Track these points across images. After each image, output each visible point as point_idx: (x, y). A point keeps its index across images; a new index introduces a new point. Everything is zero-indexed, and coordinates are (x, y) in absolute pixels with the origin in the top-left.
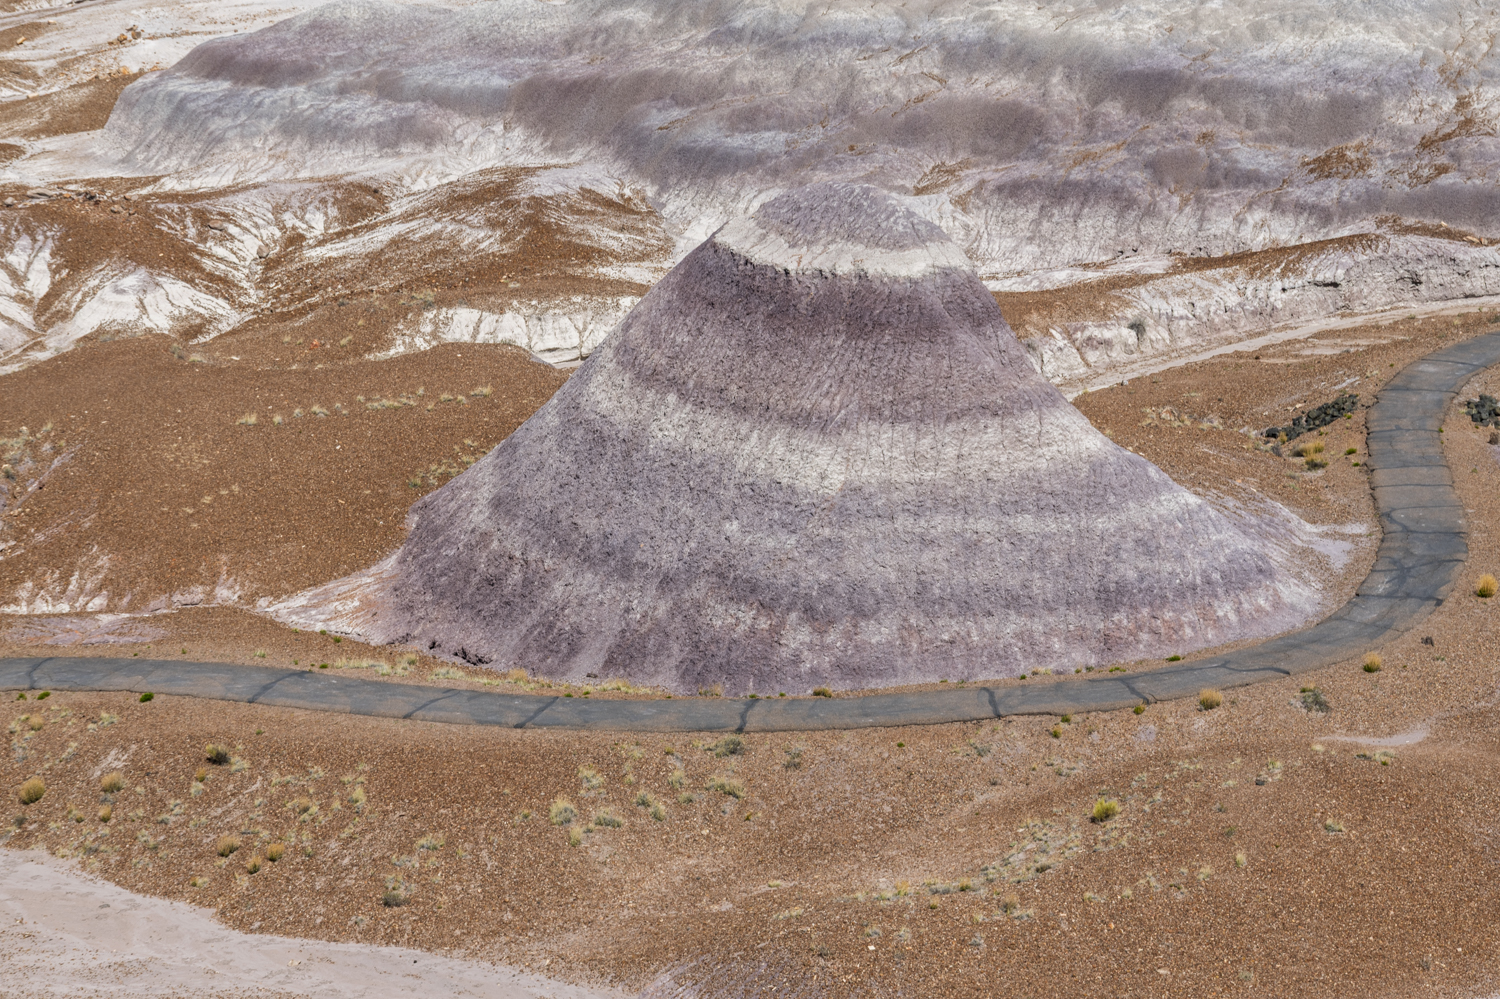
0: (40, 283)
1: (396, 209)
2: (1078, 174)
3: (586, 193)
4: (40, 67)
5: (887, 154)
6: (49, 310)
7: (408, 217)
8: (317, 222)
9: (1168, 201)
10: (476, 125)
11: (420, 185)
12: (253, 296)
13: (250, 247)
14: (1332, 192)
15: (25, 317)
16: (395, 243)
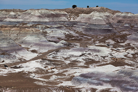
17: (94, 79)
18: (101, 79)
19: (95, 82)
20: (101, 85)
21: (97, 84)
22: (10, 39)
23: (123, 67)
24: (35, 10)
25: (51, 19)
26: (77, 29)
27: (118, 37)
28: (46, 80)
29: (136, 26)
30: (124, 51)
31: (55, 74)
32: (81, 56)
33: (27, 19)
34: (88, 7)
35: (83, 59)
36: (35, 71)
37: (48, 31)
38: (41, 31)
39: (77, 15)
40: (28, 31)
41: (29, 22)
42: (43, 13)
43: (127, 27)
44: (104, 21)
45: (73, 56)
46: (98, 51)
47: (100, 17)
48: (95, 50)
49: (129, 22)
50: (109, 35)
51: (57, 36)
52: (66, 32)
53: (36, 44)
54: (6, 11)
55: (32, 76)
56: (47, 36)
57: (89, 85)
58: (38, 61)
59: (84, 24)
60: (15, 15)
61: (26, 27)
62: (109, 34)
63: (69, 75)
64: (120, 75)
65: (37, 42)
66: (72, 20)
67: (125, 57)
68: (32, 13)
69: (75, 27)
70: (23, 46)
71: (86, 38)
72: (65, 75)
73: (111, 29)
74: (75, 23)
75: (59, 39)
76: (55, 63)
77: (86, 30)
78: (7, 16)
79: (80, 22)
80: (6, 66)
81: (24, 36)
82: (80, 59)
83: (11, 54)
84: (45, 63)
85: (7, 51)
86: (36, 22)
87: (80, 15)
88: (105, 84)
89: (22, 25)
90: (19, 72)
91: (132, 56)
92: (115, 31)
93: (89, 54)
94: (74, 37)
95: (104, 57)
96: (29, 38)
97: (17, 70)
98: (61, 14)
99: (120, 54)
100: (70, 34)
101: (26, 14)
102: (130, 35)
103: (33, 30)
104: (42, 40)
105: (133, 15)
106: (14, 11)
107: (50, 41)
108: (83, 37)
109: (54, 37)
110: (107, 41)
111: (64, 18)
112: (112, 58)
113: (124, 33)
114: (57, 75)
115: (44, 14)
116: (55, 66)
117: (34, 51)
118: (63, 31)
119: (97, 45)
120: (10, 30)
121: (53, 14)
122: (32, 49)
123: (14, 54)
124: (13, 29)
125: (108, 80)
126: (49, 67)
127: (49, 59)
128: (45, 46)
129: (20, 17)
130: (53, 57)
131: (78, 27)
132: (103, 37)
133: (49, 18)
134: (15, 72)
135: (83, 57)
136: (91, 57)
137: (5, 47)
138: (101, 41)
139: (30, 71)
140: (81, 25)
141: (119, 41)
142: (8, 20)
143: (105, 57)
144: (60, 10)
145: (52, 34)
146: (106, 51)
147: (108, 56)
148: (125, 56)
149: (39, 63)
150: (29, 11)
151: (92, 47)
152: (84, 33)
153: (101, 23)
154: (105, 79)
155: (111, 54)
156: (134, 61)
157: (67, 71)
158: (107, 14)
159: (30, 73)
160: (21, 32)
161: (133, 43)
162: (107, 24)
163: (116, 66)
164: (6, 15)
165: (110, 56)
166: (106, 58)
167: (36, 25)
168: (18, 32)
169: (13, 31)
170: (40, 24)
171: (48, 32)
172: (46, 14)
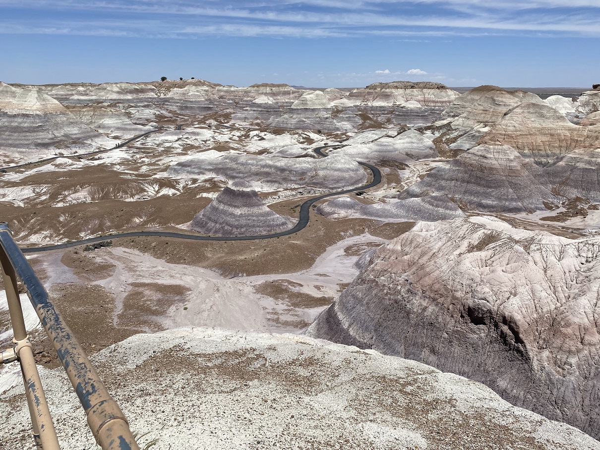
0: (157, 189)
1: (199, 181)
2: (274, 180)
3: (221, 181)
4: (161, 164)
5: (254, 177)
6: (158, 192)
7: (200, 183)
8: (190, 183)
9: (283, 183)
10: (209, 172)
11: (202, 179)
12: (182, 191)
13: (182, 185)
14: (301, 182)
15: (155, 193)
16: (199, 185)
17: (194, 168)
18: (203, 167)
19: (196, 171)
20: (203, 174)
21: (199, 174)
22: (82, 123)
23: (228, 152)
24: (112, 84)
25: (135, 96)
26: (170, 108)
27: (220, 116)
28: (135, 173)
29: (241, 103)
30: (229, 132)
31: (146, 165)
32: (177, 141)
33: (103, 96)
34: (181, 79)
35: (180, 145)
36: (119, 162)
37: (132, 110)
38: (123, 111)
39: (168, 89)
40: (105, 111)
41: (105, 101)
42: (123, 88)
43: (231, 103)
44: (202, 97)
45: (167, 141)
46: (198, 134)
47: (197, 91)
48: (194, 133)
49: (232, 97)
50: (210, 114)
51: (145, 117)
52: (155, 112)
53: (118, 129)
54: (72, 85)
55: (117, 168)
56: (131, 117)
57: (188, 175)
58: (122, 149)
59: (179, 101)
60: (84, 91)
61: (102, 107)
62: (210, 112)
63: (164, 164)
64: (225, 161)
65: (119, 126)
66: (162, 96)
67: (230, 141)
68: (108, 88)
69: (167, 104)
70: (101, 131)
71: (183, 118)
72: (158, 165)
73: (212, 106)
74: (166, 100)
75: (148, 120)
76: (144, 150)
77: (181, 108)
78: (74, 92)
79: (172, 98)
80: (80, 158)
81: (101, 119)
82: (176, 145)
83: (86, 142)
84: (132, 152)
85: (79, 139)
86: (115, 100)
87: (171, 89)
88: (207, 173)
89: (97, 106)
90: (99, 165)
91: (237, 139)
92: (216, 109)
93: (187, 138)
94: (167, 118)
95: (205, 141)
96: (107, 121)
97: (96, 163)
98: (147, 89)
99: (224, 137)
100: (162, 114)
101: (99, 89)
102: (234, 113)
103: (112, 110)
104: (125, 123)
105: (237, 89)
106: (83, 86)
107: (136, 124)
108: (177, 117)
109: (141, 118)
110: (207, 122)
111: (152, 94)
112: (215, 141)
113: (228, 111)
114: (149, 165)
115: (125, 89)
116: (145, 155)
117: (116, 138)
118: (152, 111)
119: (196, 126)
120: (80, 111)
121: (137, 89)
122: (113, 135)
123: (89, 142)
124: (84, 110)
125: (211, 167)
126: (138, 156)
127: (136, 147)
128: (130, 130)
129: (92, 93)
130: (142, 144)
131: (171, 105)
132: (202, 117)
133: (132, 95)
134: (93, 165)
135: (180, 142)
136: (189, 142)
137: (76, 134)
138: (200, 122)
139: (114, 162)
140: (175, 103)
141: (223, 121)
142: (76, 97)
143: (207, 140)
144: (146, 84)
145: (137, 115)
146: (207, 134)
147: (210, 140)
148: (230, 139)
149: (124, 152)
150: (105, 85)
151: (189, 130)
152: (178, 112)
153: (198, 99)
154: (208, 168)
155: (213, 137)
156: (241, 145)
157: (161, 160)
158: (205, 88)
159: (113, 164)
160: (96, 113)
161: (239, 123)
162: (206, 100)
163: (220, 151)
164: (72, 90)
165: (212, 140)
166: (208, 142)
167: (116, 103)
168: (92, 113)
169: (84, 112)
170: (120, 103)
171: (133, 112)
172: (127, 89)
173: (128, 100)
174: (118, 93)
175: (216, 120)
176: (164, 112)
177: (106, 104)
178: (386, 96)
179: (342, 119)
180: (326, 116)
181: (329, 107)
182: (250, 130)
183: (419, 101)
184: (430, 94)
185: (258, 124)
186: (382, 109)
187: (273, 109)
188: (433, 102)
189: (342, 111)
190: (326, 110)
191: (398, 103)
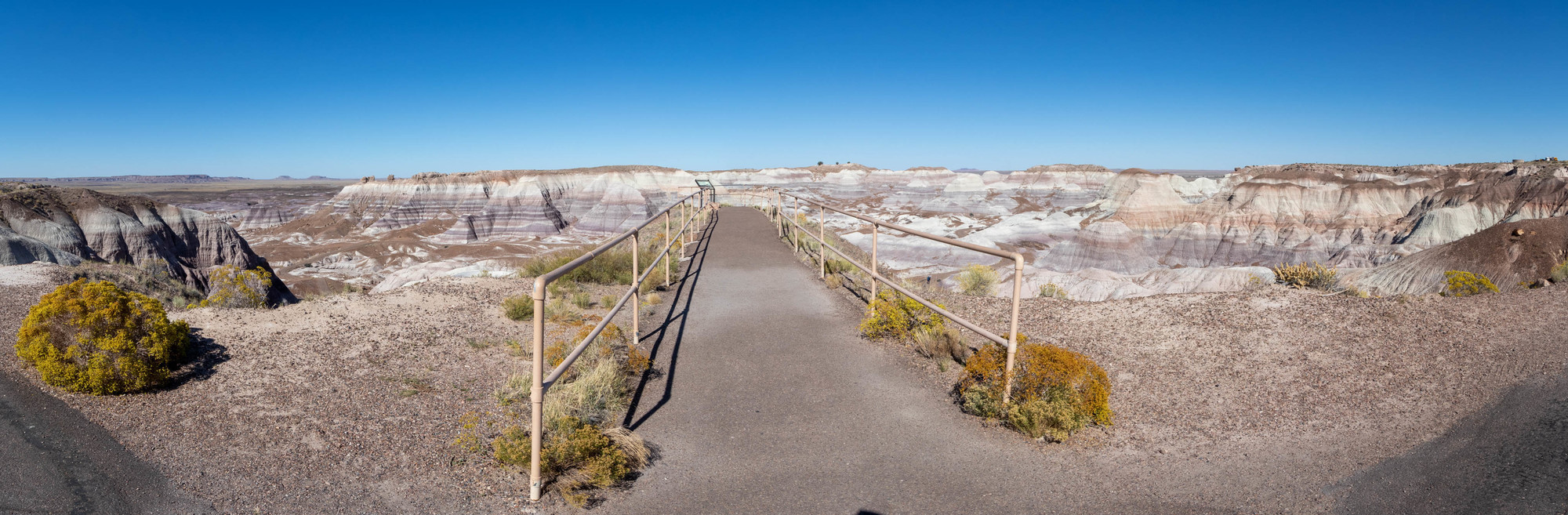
29: (896, 186)
34: (837, 164)
42: (781, 173)
43: (885, 187)
44: (856, 181)
47: (852, 175)
49: (887, 181)
50: (862, 198)
59: (833, 186)
60: (747, 177)
62: (862, 196)
66: (817, 180)
68: (768, 174)
69: (821, 189)
71: (834, 203)
73: (865, 190)
74: (820, 185)
77: (835, 193)
79: (826, 183)
87: (827, 174)
92: (870, 193)
98: (804, 174)
102: (887, 197)
105: (892, 173)
108: (830, 201)
111: (809, 178)
113: (881, 195)
121: (794, 174)
131: (824, 190)
140: (828, 187)
141: (874, 205)
144: (803, 169)
153: (852, 184)
158: (861, 172)
162: (861, 184)
172: (786, 174)
173: (784, 185)
174: (776, 177)
175: (867, 204)
176: (816, 196)
177: (764, 188)
178: (1046, 179)
179: (997, 203)
180: (980, 199)
181: (984, 190)
182: (899, 214)
183: (1081, 184)
184: (1093, 176)
185: (909, 208)
186: (1041, 192)
187: (928, 192)
188: (1096, 184)
189: (998, 194)
190: (980, 193)
191: (1058, 186)
